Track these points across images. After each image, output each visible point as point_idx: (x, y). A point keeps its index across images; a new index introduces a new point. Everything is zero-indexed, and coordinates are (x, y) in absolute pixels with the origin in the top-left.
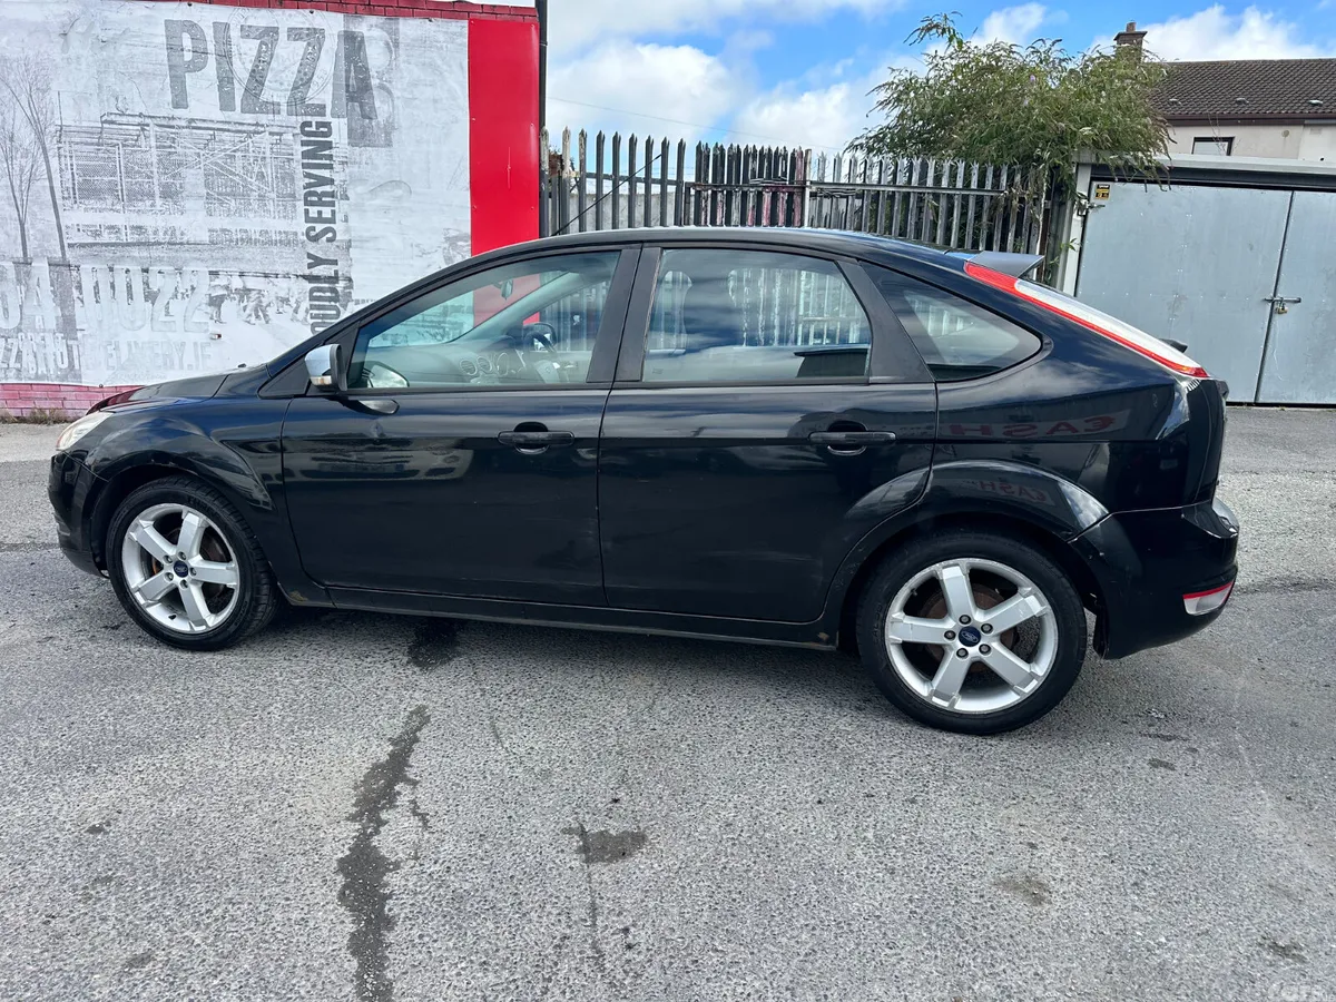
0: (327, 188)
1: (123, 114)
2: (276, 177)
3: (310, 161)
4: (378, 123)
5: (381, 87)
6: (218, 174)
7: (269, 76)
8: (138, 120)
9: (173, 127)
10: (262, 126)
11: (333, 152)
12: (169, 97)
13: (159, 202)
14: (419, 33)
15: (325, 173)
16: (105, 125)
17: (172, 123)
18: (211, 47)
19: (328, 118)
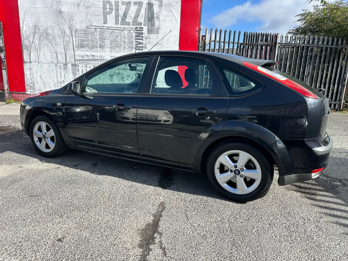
0: (141, 45)
1: (91, 26)
2: (128, 42)
3: (137, 38)
4: (155, 28)
5: (157, 17)
6: (114, 41)
7: (128, 15)
8: (95, 27)
9: (103, 29)
10: (125, 28)
11: (143, 35)
12: (103, 21)
13: (99, 49)
14: (168, 2)
15: (141, 41)
16: (87, 29)
17: (103, 28)
18: (114, 8)
19: (142, 26)
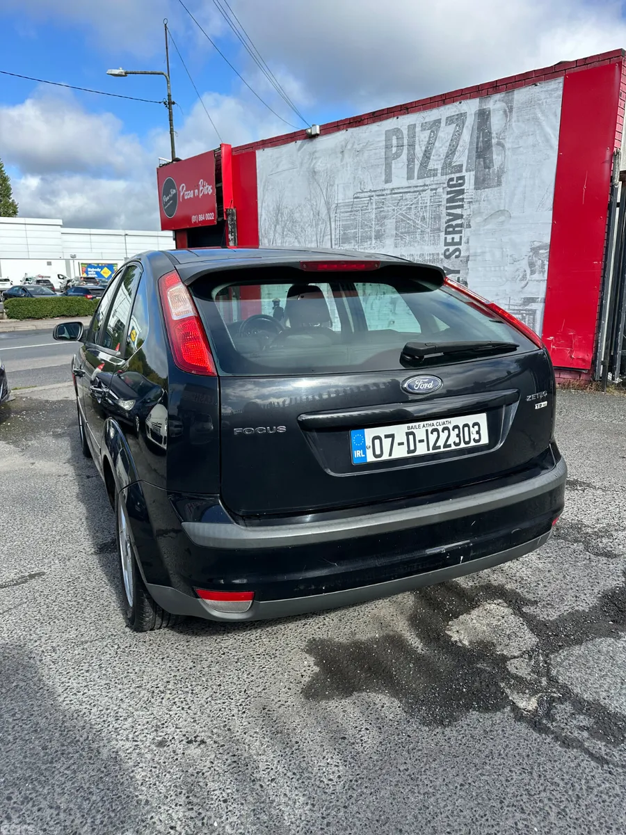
0: (459, 222)
1: (363, 192)
2: (432, 218)
3: (451, 204)
4: (493, 172)
5: (499, 144)
6: (402, 220)
7: (434, 152)
8: (369, 194)
9: (383, 195)
10: (427, 186)
11: (465, 196)
12: (383, 178)
13: (374, 241)
14: (528, 96)
15: (458, 211)
16: (355, 200)
17: (384, 193)
18: (405, 142)
19: (464, 173)
